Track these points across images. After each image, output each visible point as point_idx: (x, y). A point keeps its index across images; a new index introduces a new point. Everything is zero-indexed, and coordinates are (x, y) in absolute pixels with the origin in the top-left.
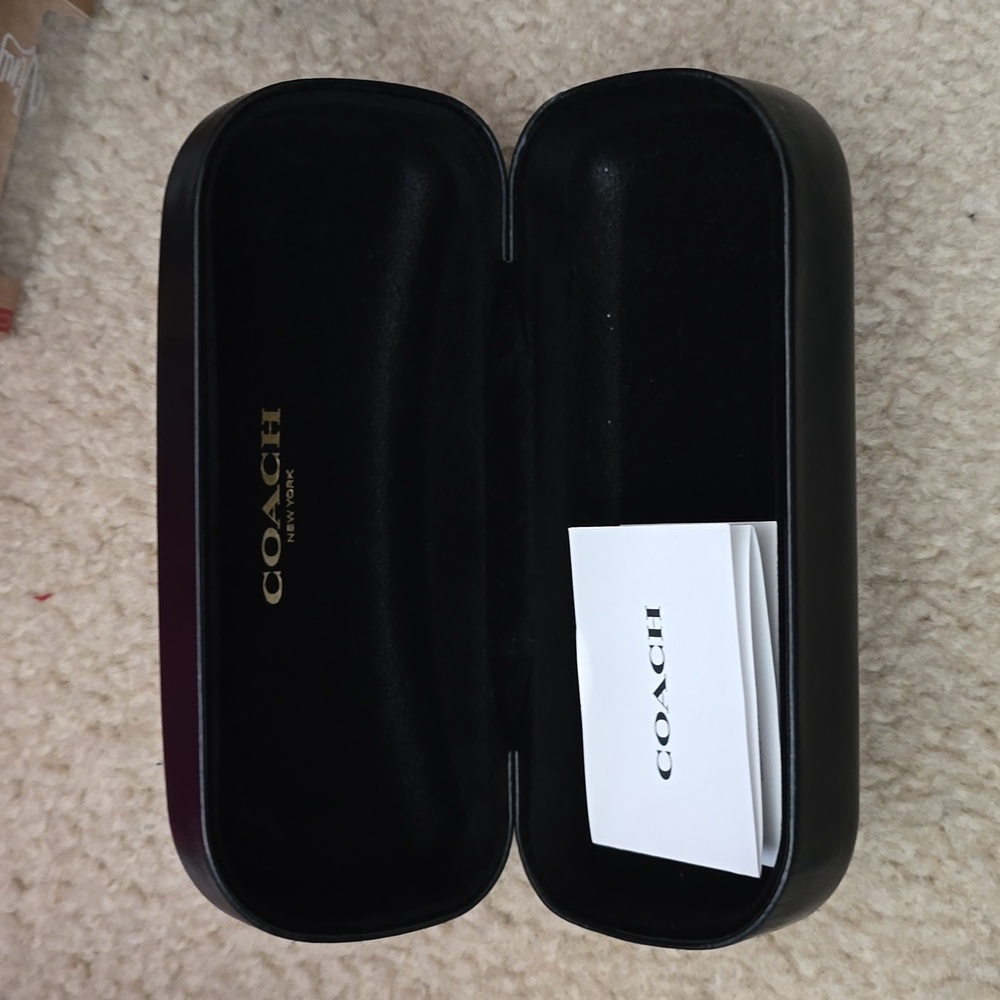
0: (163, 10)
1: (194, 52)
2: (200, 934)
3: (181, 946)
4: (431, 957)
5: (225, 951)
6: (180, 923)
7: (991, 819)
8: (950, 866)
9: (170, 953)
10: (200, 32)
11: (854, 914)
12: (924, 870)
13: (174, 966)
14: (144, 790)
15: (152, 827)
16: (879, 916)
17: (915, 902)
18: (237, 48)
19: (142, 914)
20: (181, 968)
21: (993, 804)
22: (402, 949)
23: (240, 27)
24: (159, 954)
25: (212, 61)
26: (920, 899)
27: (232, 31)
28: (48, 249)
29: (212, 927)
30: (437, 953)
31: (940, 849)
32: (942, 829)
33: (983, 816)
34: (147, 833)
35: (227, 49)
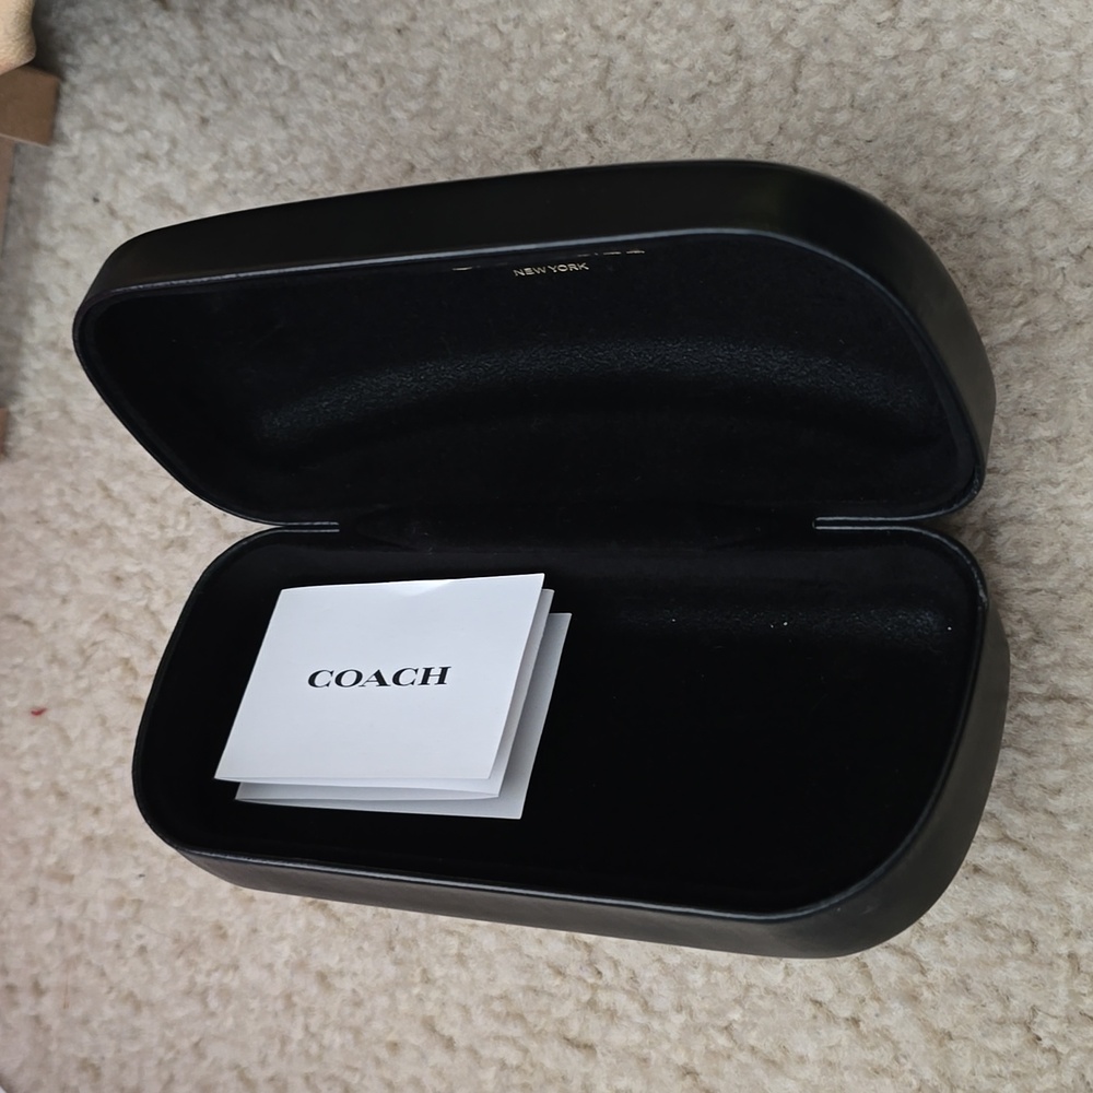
0: (110, 132)
1: (136, 170)
2: (185, 1044)
3: (171, 1055)
4: (382, 1079)
5: (205, 1064)
6: (170, 1034)
7: (913, 956)
8: (872, 1008)
9: (160, 1063)
10: (141, 149)
11: (778, 1056)
12: (845, 1011)
13: (165, 1075)
14: (134, 901)
15: (140, 937)
16: (802, 1060)
17: (839, 1045)
18: (172, 162)
19: (137, 1023)
20: (171, 1079)
21: (914, 940)
22: (356, 1069)
23: (174, 142)
24: (151, 1064)
25: (151, 179)
26: (845, 1042)
27: (166, 146)
28: (30, 374)
29: (195, 1039)
30: (387, 1075)
31: (860, 988)
32: (865, 965)
33: (904, 953)
34: (138, 943)
35: (163, 164)
